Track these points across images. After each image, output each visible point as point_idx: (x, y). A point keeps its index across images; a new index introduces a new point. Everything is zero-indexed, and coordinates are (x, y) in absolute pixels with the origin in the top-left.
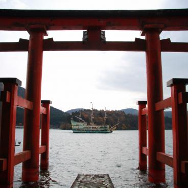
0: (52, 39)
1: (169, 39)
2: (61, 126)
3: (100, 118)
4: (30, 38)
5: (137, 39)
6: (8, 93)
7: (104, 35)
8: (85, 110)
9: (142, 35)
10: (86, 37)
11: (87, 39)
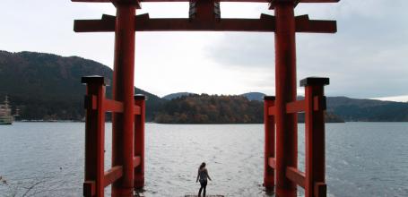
0: (147, 15)
1: (307, 16)
2: (156, 119)
3: (212, 106)
4: (118, 12)
5: (263, 15)
6: (94, 97)
7: (218, 8)
8: (190, 95)
9: (270, 8)
10: (194, 11)
11: (195, 14)
